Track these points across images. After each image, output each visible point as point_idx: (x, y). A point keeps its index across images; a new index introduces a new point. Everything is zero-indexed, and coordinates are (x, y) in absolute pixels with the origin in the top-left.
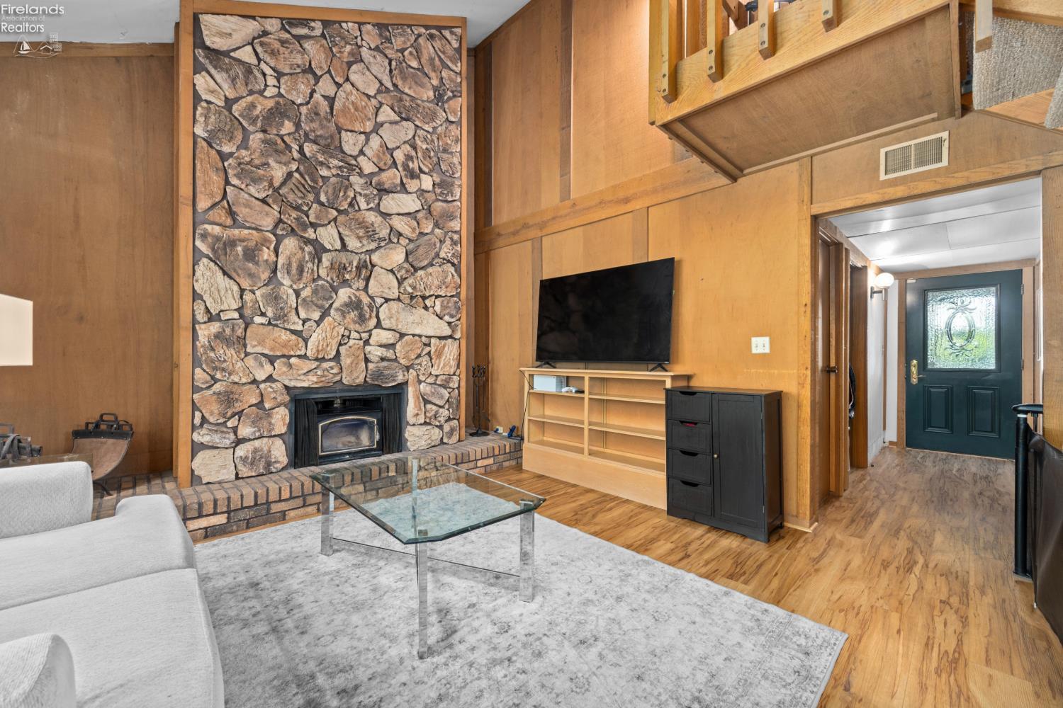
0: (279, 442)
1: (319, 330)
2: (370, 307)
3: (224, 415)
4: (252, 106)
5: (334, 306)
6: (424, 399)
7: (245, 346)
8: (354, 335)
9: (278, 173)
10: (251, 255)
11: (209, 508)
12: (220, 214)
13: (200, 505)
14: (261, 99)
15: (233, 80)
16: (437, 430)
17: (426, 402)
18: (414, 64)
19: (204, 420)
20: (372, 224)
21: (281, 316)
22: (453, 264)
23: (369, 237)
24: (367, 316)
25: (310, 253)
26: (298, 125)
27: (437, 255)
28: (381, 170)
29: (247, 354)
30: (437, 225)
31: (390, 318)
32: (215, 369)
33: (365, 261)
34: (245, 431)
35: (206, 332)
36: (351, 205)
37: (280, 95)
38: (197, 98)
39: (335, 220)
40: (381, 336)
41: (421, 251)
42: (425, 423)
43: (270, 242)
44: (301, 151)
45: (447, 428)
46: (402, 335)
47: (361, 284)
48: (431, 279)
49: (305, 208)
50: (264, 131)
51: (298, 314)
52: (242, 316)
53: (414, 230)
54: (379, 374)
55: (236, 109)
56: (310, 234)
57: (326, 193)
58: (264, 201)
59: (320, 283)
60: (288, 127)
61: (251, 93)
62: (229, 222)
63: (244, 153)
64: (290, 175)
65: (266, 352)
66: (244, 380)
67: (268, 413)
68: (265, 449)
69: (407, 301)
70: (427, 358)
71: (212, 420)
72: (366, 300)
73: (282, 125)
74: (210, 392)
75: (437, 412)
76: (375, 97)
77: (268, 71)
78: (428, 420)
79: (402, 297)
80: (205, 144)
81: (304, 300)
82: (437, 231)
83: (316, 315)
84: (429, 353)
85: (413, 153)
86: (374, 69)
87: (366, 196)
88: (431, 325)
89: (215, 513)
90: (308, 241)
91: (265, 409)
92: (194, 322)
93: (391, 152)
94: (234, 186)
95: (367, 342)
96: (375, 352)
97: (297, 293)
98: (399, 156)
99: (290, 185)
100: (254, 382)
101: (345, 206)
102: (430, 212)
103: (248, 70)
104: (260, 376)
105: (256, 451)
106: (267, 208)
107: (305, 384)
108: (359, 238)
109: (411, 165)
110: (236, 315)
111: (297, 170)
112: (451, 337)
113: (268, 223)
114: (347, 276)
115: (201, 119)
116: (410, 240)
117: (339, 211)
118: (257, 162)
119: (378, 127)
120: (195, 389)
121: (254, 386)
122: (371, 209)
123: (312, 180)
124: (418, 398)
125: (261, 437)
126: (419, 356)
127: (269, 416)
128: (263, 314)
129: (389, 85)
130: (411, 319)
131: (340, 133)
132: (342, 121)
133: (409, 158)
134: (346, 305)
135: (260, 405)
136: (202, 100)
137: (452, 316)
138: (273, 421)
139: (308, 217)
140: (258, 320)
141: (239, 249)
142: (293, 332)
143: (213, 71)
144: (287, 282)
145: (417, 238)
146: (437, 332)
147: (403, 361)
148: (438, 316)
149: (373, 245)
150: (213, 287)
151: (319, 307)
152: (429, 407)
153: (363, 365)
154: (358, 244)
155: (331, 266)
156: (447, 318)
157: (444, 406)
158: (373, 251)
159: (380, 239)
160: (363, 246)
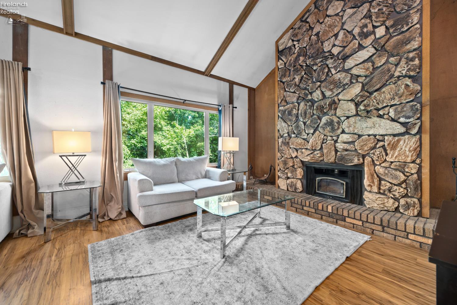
0: (299, 182)
1: (313, 138)
2: (338, 123)
3: (284, 168)
4: (291, 60)
5: (320, 125)
6: (378, 176)
7: (289, 145)
9: (297, 80)
10: (290, 113)
12: (283, 103)
14: (294, 55)
15: (286, 56)
16: (391, 201)
17: (380, 180)
19: (280, 169)
20: (339, 79)
21: (299, 135)
22: (410, 77)
23: (337, 87)
24: (336, 128)
25: (309, 105)
26: (305, 55)
27: (392, 76)
28: (345, 47)
30: (391, 55)
31: (349, 127)
32: (282, 153)
33: (334, 100)
34: (289, 175)
35: (280, 141)
36: (327, 75)
37: (300, 48)
39: (320, 86)
40: (345, 138)
41: (374, 80)
42: (380, 193)
43: (296, 106)
44: (306, 65)
45: (402, 201)
46: (360, 136)
47: (333, 112)
49: (308, 87)
50: (294, 66)
51: (305, 132)
52: (289, 135)
53: (367, 69)
54: (342, 158)
55: (287, 64)
56: (309, 97)
57: (315, 77)
58: (294, 92)
59: (314, 117)
60: (302, 58)
61: (291, 55)
62: (285, 104)
63: (289, 78)
64: (302, 77)
65: (295, 147)
66: (289, 157)
68: (295, 182)
69: (364, 114)
70: (381, 149)
71: (282, 169)
72: (335, 120)
73: (299, 60)
74: (281, 160)
75: (391, 188)
76: (341, 11)
77: (296, 43)
78: (382, 191)
79: (360, 113)
80: (280, 82)
81: (307, 126)
82: (392, 59)
83: (312, 131)
84: (383, 146)
87: (334, 67)
90: (310, 100)
91: (294, 168)
92: (278, 138)
93: (352, 32)
94: (287, 91)
95: (336, 141)
97: (305, 123)
98: (357, 31)
99: (302, 81)
100: (292, 158)
101: (324, 77)
102: (385, 50)
103: (290, 48)
104: (293, 155)
105: (292, 182)
106: (295, 94)
107: (307, 160)
108: (331, 90)
109: (366, 30)
110: (287, 135)
111: (305, 73)
112: (407, 133)
113: (295, 100)
114: (325, 111)
116: (366, 77)
117: (321, 81)
118: (292, 79)
119: (343, 25)
120: (278, 159)
121: (291, 159)
122: (339, 71)
123: (310, 75)
124: (372, 175)
125: (294, 178)
126: (374, 148)
127: (296, 171)
128: (294, 133)
130: (364, 125)
131: (322, 44)
132: (323, 38)
133: (364, 26)
134: (325, 124)
135: (293, 166)
136: (280, 69)
137: (408, 118)
138: (297, 173)
139: (308, 90)
140: (293, 136)
142: (304, 139)
143: (282, 57)
144: (302, 120)
145: (372, 73)
146: (390, 132)
147: (360, 151)
148: (393, 120)
149: (340, 90)
150: (282, 127)
151: (313, 127)
152: (383, 182)
153: (333, 153)
154: (331, 93)
155: (317, 109)
156: (402, 120)
157: (399, 185)
158: (340, 93)
159: (344, 85)
160: (333, 93)
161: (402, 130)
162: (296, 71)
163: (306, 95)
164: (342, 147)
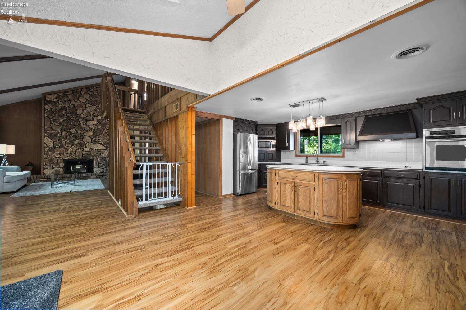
0: (61, 169)
1: (71, 148)
2: (84, 144)
3: (50, 163)
4: (56, 109)
5: (75, 143)
7: (54, 151)
8: (79, 149)
9: (61, 120)
10: (55, 135)
11: (43, 177)
12: (49, 129)
13: (42, 177)
14: (58, 108)
15: (52, 105)
16: (102, 169)
17: (99, 163)
18: (96, 94)
19: (46, 164)
20: (84, 128)
21: (62, 146)
22: (107, 134)
23: (83, 130)
24: (83, 146)
25: (69, 134)
26: (66, 111)
27: (103, 132)
28: (87, 116)
29: (55, 153)
30: (102, 126)
31: (88, 146)
32: (48, 155)
33: (82, 135)
34: (54, 166)
35: (46, 149)
36: (79, 124)
37: (62, 106)
38: (45, 109)
39: (75, 127)
40: (87, 149)
41: (97, 132)
42: (99, 168)
43: (60, 133)
44: (67, 116)
45: (105, 169)
46: (92, 149)
47: (81, 139)
48: (101, 138)
49: (68, 126)
50: (58, 113)
51: (66, 145)
52: (54, 146)
53: (95, 128)
54: (85, 157)
55: (53, 110)
57: (72, 123)
58: (58, 126)
59: (71, 139)
60: (64, 112)
61: (56, 107)
62: (51, 130)
63: (54, 118)
64: (64, 120)
65: (59, 152)
66: (54, 157)
67: (59, 164)
68: (58, 170)
69: (94, 142)
70: (99, 154)
72: (82, 142)
73: (63, 111)
74: (47, 159)
75: (102, 165)
76: (85, 102)
77: (60, 102)
79: (92, 142)
80: (46, 117)
81: (67, 143)
82: (103, 127)
83: (70, 146)
84: (100, 153)
85: (96, 112)
86: (85, 97)
87: (82, 122)
88: (100, 147)
89: (45, 178)
90: (68, 132)
92: (44, 147)
93: (89, 113)
94: (52, 124)
95: (83, 151)
96: (84, 153)
97: (66, 142)
98: (91, 113)
99: (64, 122)
100: (56, 158)
101: (77, 125)
102: (101, 124)
103: (55, 103)
104: (57, 157)
105: (56, 170)
106: (59, 127)
107: (67, 159)
108: (81, 131)
109: (95, 115)
110: (52, 146)
111: (66, 119)
112: (106, 149)
113: (59, 129)
114: (77, 138)
115: (46, 113)
116: (95, 130)
117: (76, 126)
118: (57, 119)
119: (86, 109)
120: (44, 159)
122: (84, 124)
123: (69, 121)
124: (97, 162)
125: (57, 168)
126: (97, 153)
128: (58, 146)
129: (89, 99)
130: (94, 146)
131: (76, 110)
132: (77, 108)
133: (94, 113)
134: (77, 143)
135: (57, 162)
136: (46, 110)
137: (107, 145)
139: (68, 127)
140: (57, 147)
141: (53, 135)
142: (65, 149)
143: (48, 105)
144: (63, 140)
145: (97, 129)
146: (102, 149)
147: (92, 155)
148: (103, 145)
149: (84, 132)
150: (48, 142)
151: (71, 144)
152: (100, 164)
153: (82, 155)
154: (80, 132)
155: (74, 136)
156: (105, 146)
157: (104, 164)
158: (84, 133)
159: (86, 130)
160: (82, 132)
161: (105, 148)
162: (61, 116)
163: (67, 129)
164: (85, 153)
